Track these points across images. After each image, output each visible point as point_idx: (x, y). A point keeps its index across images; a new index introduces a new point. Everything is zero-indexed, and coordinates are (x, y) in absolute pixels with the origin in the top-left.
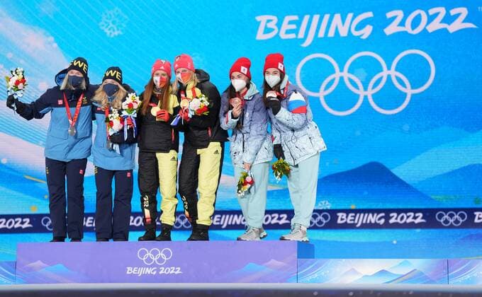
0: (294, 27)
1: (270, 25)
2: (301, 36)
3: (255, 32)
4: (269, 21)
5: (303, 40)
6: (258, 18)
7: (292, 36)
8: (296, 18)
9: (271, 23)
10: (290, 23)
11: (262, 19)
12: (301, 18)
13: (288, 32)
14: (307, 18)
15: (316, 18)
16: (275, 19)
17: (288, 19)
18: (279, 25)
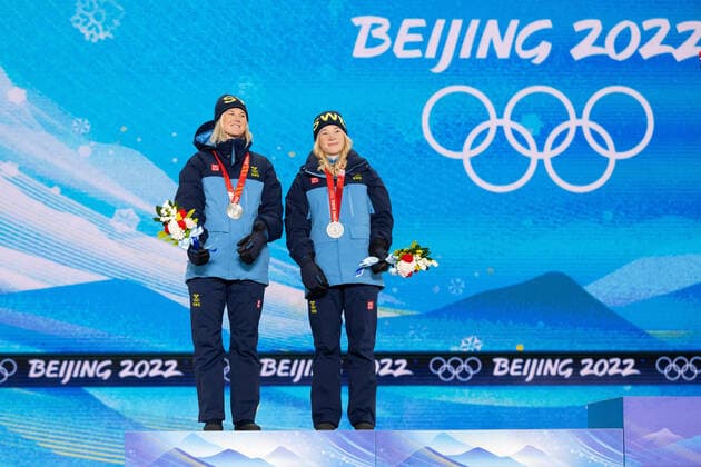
0: (418, 38)
1: (377, 34)
3: (350, 43)
4: (374, 26)
5: (434, 62)
7: (416, 53)
8: (421, 23)
10: (412, 31)
12: (431, 25)
14: (440, 23)
15: (457, 24)
16: (385, 23)
17: (408, 23)
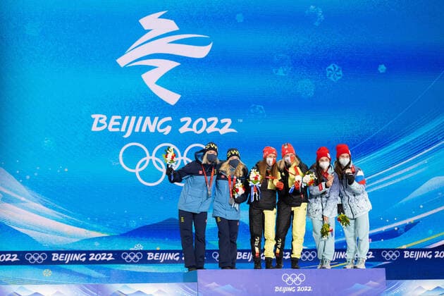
0: (118, 123)
1: (101, 121)
2: (123, 130)
3: (91, 125)
4: (100, 119)
5: (124, 133)
6: (93, 116)
7: (117, 130)
8: (120, 117)
9: (103, 120)
10: (116, 120)
11: (96, 117)
12: (123, 118)
13: (114, 127)
14: (127, 118)
15: (134, 118)
16: (105, 118)
17: (114, 117)
18: (108, 122)
